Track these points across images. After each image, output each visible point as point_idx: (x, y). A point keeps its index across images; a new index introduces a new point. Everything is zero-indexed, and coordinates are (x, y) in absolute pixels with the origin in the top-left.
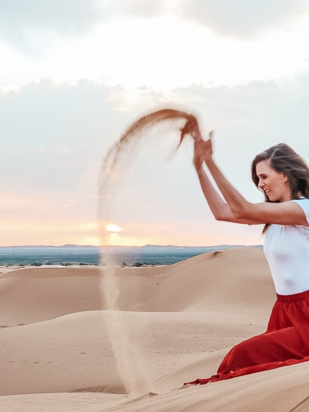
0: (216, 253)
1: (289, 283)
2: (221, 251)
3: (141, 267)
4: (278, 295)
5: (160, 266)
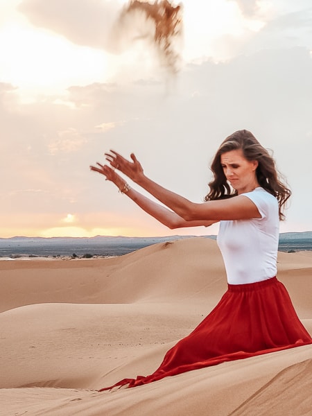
0: (167, 244)
1: (242, 274)
2: (172, 241)
3: (92, 259)
4: (229, 285)
5: (111, 257)
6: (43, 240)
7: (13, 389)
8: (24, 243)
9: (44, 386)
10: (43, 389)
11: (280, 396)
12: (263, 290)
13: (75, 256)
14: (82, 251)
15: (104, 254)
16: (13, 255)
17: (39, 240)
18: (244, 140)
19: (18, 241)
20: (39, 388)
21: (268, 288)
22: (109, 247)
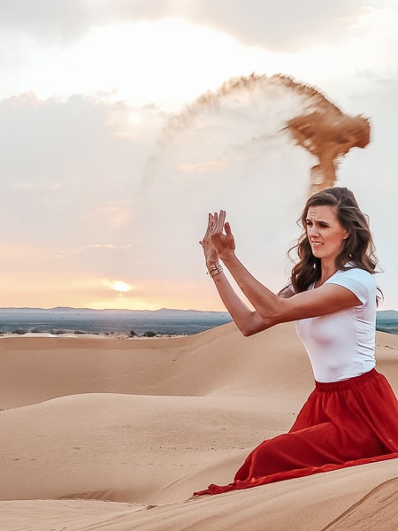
3: (155, 338)
4: (317, 383)
5: (179, 336)
6: (93, 313)
7: (51, 500)
8: (69, 316)
9: (90, 498)
10: (88, 502)
11: (375, 517)
12: (361, 387)
13: (133, 334)
14: (142, 328)
15: (170, 333)
16: (55, 330)
17: (88, 312)
18: (343, 198)
19: (61, 313)
20: (83, 501)
21: (366, 384)
22: (177, 324)
